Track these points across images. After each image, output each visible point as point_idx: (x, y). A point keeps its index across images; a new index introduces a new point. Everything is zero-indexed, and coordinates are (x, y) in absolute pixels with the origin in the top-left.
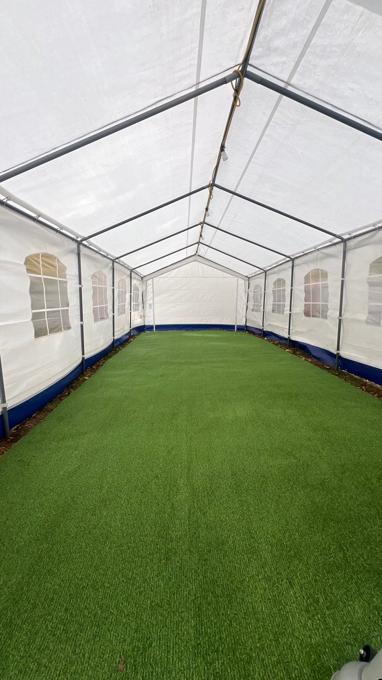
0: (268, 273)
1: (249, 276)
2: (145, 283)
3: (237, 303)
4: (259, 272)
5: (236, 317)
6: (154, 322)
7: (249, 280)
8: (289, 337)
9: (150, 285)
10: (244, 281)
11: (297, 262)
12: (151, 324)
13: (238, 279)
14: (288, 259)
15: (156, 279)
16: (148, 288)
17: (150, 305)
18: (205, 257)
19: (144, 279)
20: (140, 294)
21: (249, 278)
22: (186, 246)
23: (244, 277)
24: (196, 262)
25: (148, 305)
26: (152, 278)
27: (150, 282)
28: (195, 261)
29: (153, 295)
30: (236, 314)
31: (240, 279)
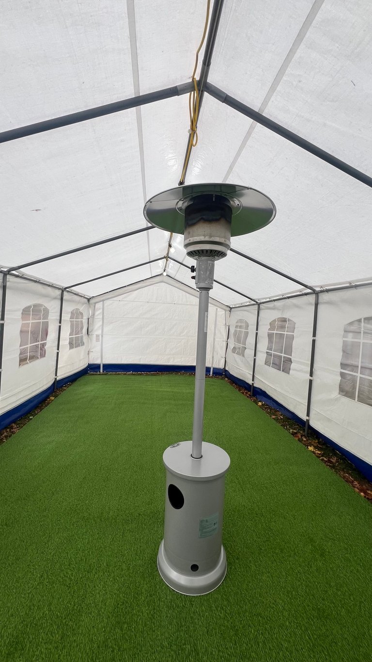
0: (262, 306)
1: (231, 306)
2: (92, 306)
3: (214, 339)
4: (248, 304)
5: (213, 357)
6: (102, 360)
7: (230, 311)
8: (308, 421)
9: (100, 309)
10: (224, 312)
11: (323, 297)
12: (98, 362)
13: (217, 309)
14: (309, 291)
15: (107, 303)
16: (97, 313)
17: (98, 336)
18: (176, 278)
19: (92, 301)
20: (85, 321)
21: (231, 308)
22: (148, 261)
23: (225, 307)
24: (163, 284)
25: (95, 336)
26: (103, 301)
27: (99, 305)
28: (162, 282)
29: (103, 322)
30: (213, 354)
31: (219, 309)
